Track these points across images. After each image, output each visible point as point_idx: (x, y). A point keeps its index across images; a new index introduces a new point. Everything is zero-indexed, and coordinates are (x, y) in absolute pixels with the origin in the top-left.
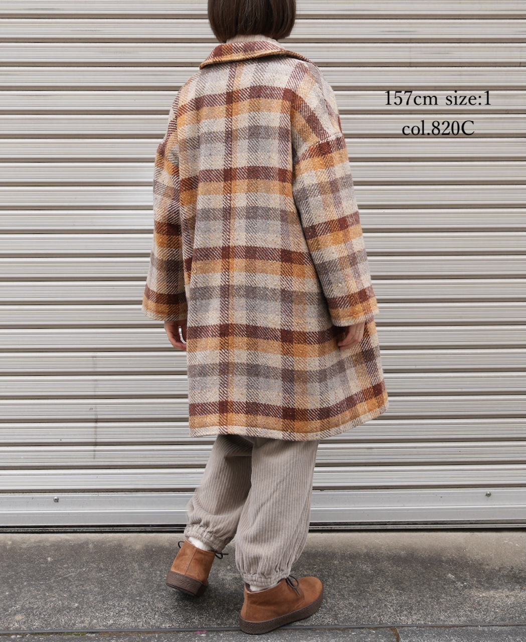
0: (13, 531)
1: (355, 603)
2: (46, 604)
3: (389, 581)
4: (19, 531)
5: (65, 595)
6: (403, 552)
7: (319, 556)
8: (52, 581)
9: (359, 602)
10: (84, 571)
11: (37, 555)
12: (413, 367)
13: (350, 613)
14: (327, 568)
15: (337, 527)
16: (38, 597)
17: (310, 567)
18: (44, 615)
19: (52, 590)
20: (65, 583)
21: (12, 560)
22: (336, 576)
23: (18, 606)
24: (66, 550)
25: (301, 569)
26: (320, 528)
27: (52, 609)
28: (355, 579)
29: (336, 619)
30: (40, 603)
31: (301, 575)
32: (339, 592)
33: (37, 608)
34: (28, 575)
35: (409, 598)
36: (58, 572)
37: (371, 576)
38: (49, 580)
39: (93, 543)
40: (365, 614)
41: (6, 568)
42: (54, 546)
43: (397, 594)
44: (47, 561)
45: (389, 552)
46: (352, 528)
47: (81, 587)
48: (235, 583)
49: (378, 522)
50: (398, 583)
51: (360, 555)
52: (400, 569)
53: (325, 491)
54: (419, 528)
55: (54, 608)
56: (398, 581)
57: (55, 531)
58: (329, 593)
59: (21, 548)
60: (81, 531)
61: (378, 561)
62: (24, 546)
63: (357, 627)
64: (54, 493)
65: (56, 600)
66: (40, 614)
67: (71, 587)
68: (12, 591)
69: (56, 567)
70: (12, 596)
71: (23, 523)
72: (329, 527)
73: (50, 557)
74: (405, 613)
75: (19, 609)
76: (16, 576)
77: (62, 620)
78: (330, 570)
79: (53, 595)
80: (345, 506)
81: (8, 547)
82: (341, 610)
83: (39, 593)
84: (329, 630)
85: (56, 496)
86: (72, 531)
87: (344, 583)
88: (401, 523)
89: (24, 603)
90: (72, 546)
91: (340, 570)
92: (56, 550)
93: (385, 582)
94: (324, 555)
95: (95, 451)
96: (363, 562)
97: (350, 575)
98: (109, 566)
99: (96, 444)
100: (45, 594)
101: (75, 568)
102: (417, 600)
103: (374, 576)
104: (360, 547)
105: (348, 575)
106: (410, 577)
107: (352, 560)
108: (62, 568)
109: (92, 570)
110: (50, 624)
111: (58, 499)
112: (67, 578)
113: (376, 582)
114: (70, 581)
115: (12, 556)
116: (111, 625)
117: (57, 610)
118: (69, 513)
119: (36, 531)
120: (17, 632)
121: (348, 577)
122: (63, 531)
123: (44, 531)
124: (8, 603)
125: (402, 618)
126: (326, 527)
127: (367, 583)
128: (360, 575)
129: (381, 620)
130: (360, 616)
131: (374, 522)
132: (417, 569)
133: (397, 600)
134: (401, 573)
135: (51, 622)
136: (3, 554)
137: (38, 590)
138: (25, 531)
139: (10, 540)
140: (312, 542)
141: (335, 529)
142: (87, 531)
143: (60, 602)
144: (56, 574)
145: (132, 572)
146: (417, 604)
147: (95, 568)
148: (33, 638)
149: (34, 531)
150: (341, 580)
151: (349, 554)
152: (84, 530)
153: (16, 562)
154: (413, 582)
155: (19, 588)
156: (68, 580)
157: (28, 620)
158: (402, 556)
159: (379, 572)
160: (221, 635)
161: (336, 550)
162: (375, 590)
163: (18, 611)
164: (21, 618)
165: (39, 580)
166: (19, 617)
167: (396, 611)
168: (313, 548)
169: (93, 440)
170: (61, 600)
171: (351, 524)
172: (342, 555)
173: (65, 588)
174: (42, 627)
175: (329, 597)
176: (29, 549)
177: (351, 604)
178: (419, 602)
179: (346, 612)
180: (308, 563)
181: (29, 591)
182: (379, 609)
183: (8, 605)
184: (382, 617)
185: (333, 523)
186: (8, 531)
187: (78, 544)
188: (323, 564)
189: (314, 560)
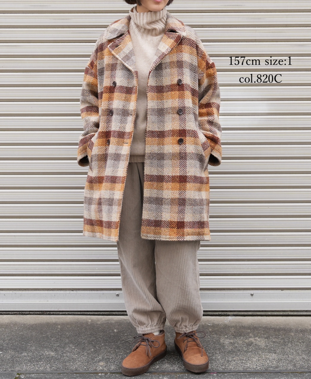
1: (306, 358)
7: (282, 330)
9: (309, 357)
13: (304, 363)
14: (287, 337)
15: (292, 313)
22: (293, 342)
25: (271, 338)
28: (305, 344)
29: (295, 367)
31: (271, 341)
32: (296, 351)
46: (301, 314)
48: (231, 345)
51: (307, 330)
53: (284, 291)
58: (289, 352)
63: (308, 371)
72: (287, 313)
78: (289, 338)
82: (298, 361)
84: (291, 373)
87: (298, 346)
91: (295, 339)
94: (285, 330)
96: (309, 334)
97: (302, 341)
104: (306, 325)
105: (301, 341)
107: (302, 333)
121: (300, 343)
126: (285, 313)
128: (308, 342)
140: (277, 322)
141: (290, 314)
150: (296, 344)
151: (300, 329)
160: (226, 375)
161: (292, 327)
168: (277, 325)
172: (296, 330)
175: (290, 354)
177: (304, 358)
179: (301, 363)
180: (275, 334)
185: (289, 310)
188: (284, 335)
189: (279, 333)
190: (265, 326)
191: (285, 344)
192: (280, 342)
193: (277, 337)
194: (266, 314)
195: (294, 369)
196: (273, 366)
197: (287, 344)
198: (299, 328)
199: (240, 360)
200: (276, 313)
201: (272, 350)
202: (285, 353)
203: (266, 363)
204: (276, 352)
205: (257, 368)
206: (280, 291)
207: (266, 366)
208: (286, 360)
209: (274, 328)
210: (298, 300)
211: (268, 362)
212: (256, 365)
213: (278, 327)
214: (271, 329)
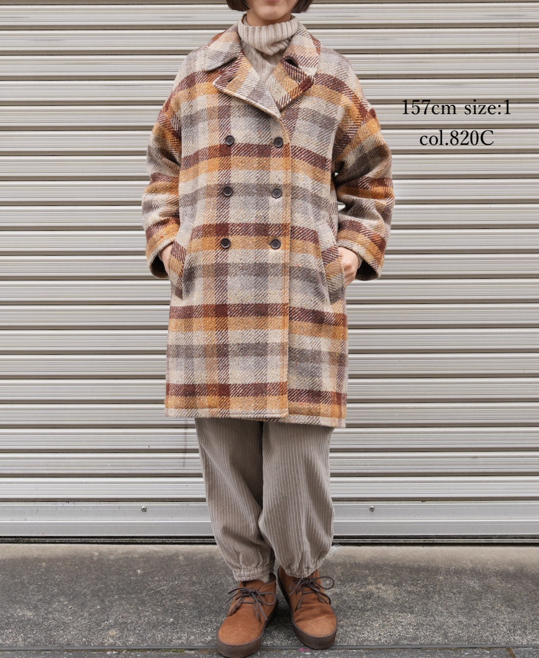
0: (99, 542)
1: (465, 621)
2: (140, 619)
3: (499, 598)
4: (105, 541)
5: (158, 610)
6: (511, 568)
7: (422, 571)
8: (144, 594)
9: (469, 620)
10: (176, 585)
11: (126, 567)
12: (521, 372)
13: (461, 632)
14: (432, 583)
15: (440, 541)
16: (131, 611)
17: (413, 582)
18: (139, 630)
19: (145, 605)
20: (158, 597)
21: (101, 573)
22: (442, 592)
23: (111, 621)
24: (156, 562)
25: (404, 584)
26: (422, 541)
27: (147, 624)
28: (462, 596)
29: (446, 638)
30: (134, 618)
31: (404, 591)
32: (447, 609)
33: (130, 623)
34: (118, 588)
35: (522, 617)
36: (150, 585)
37: (479, 592)
38: (141, 593)
39: (183, 555)
40: (477, 633)
41: (95, 581)
42: (143, 558)
43: (509, 613)
44: (137, 574)
45: (496, 568)
46: (455, 542)
47: (175, 600)
49: (483, 535)
50: (508, 601)
51: (466, 571)
52: (510, 586)
53: (426, 502)
54: (527, 542)
55: (149, 623)
56: (509, 598)
57: (143, 542)
58: (436, 610)
59: (109, 560)
60: (169, 542)
61: (485, 576)
62: (112, 557)
63: (469, 646)
64: (141, 503)
65: (150, 614)
66: (135, 629)
67: (164, 601)
68: (103, 605)
69: (146, 579)
70: (103, 609)
71: (109, 533)
72: (431, 541)
73: (140, 569)
74: (519, 632)
75: (112, 624)
76: (106, 589)
77: (158, 636)
78: (435, 585)
79: (146, 610)
80: (447, 518)
81: (95, 558)
82: (451, 628)
83: (132, 607)
84: (440, 649)
85: (144, 505)
86: (161, 542)
87: (451, 599)
88: (507, 537)
89: (116, 617)
90: (161, 558)
91: (446, 586)
92: (145, 562)
93: (495, 599)
94: (428, 570)
95: (184, 458)
96: (469, 577)
97: (457, 591)
98: (202, 580)
99: (185, 451)
100: (138, 609)
101: (167, 581)
102: (531, 619)
103: (482, 592)
104: (465, 562)
105: (455, 591)
106: (520, 595)
107: (458, 576)
108: (153, 581)
109: (184, 584)
110: (146, 640)
111: (146, 509)
112: (159, 591)
113: (485, 599)
114: (163, 595)
115: (100, 568)
116: (209, 642)
117: (152, 625)
118: (157, 524)
119: (123, 541)
120: (112, 648)
121: (455, 594)
122: (151, 542)
123: (131, 542)
124: (100, 618)
125: (516, 638)
126: (427, 541)
127: (476, 600)
128: (468, 592)
129: (494, 640)
130: (471, 635)
131: (478, 535)
132: (528, 586)
133: (509, 618)
134: (511, 590)
135: (147, 638)
136: (91, 566)
137: (131, 604)
138: (112, 541)
139: (97, 551)
140: (414, 556)
141: (438, 542)
142: (176, 542)
143: (154, 617)
144: (148, 587)
145: (227, 586)
146: (531, 623)
147: (187, 581)
148: (130, 655)
149: (121, 542)
150: (447, 597)
151: (454, 569)
152: (174, 542)
153: (105, 575)
154: (525, 599)
155: (110, 602)
156: (161, 594)
157: (122, 636)
158: (511, 572)
159: (488, 589)
160: (327, 653)
161: (440, 565)
162: (485, 608)
163: (111, 626)
164: (115, 633)
165: (130, 594)
166: (113, 632)
167: (510, 630)
168: (415, 562)
169: (183, 447)
170: (155, 615)
171: (454, 537)
172: (447, 571)
173: (158, 602)
174: (138, 643)
175: (437, 615)
176: (117, 560)
177: (461, 622)
178: (532, 621)
179: (456, 631)
180: (411, 578)
181: (121, 605)
182: (491, 627)
183: (101, 620)
184: (494, 636)
185: (435, 536)
186: (94, 542)
187: (168, 556)
188: (427, 580)
189: (418, 575)
190: (394, 562)
191: (429, 597)
192: (420, 591)
193: (415, 584)
194: (396, 542)
195: (445, 642)
196: (408, 636)
197: (431, 597)
198: (452, 566)
199: (351, 625)
200: (412, 541)
201: (405, 607)
202: (429, 612)
203: (397, 632)
204: (413, 611)
205: (380, 640)
206: (419, 504)
207: (397, 637)
208: (430, 626)
209: (409, 567)
210: (450, 518)
211: (399, 628)
212: (380, 635)
213: (416, 564)
214: (404, 569)
